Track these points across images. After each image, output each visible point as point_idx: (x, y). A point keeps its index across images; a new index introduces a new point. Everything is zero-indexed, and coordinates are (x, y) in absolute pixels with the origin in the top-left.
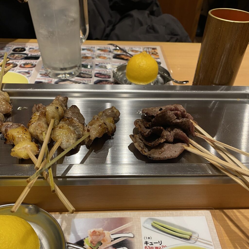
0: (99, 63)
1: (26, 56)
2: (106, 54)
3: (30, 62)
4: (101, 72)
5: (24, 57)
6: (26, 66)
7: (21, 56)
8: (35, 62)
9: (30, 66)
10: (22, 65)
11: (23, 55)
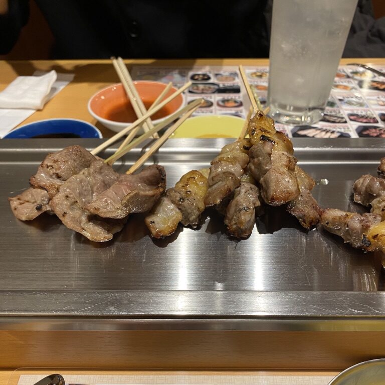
0: (344, 98)
1: (216, 87)
2: (345, 82)
3: (230, 98)
4: (355, 112)
5: (215, 90)
6: (227, 104)
7: (210, 88)
8: (237, 98)
9: (234, 104)
10: (221, 103)
11: (212, 86)
